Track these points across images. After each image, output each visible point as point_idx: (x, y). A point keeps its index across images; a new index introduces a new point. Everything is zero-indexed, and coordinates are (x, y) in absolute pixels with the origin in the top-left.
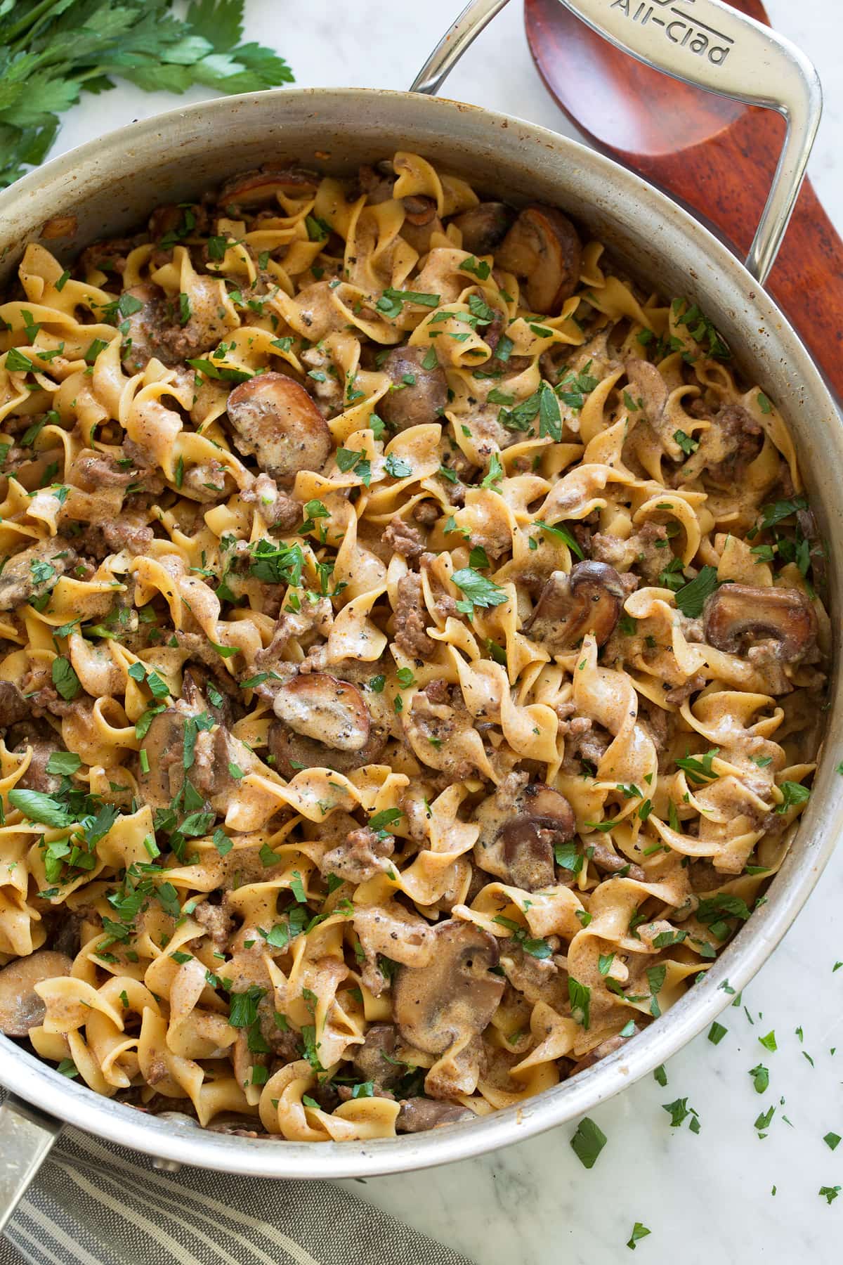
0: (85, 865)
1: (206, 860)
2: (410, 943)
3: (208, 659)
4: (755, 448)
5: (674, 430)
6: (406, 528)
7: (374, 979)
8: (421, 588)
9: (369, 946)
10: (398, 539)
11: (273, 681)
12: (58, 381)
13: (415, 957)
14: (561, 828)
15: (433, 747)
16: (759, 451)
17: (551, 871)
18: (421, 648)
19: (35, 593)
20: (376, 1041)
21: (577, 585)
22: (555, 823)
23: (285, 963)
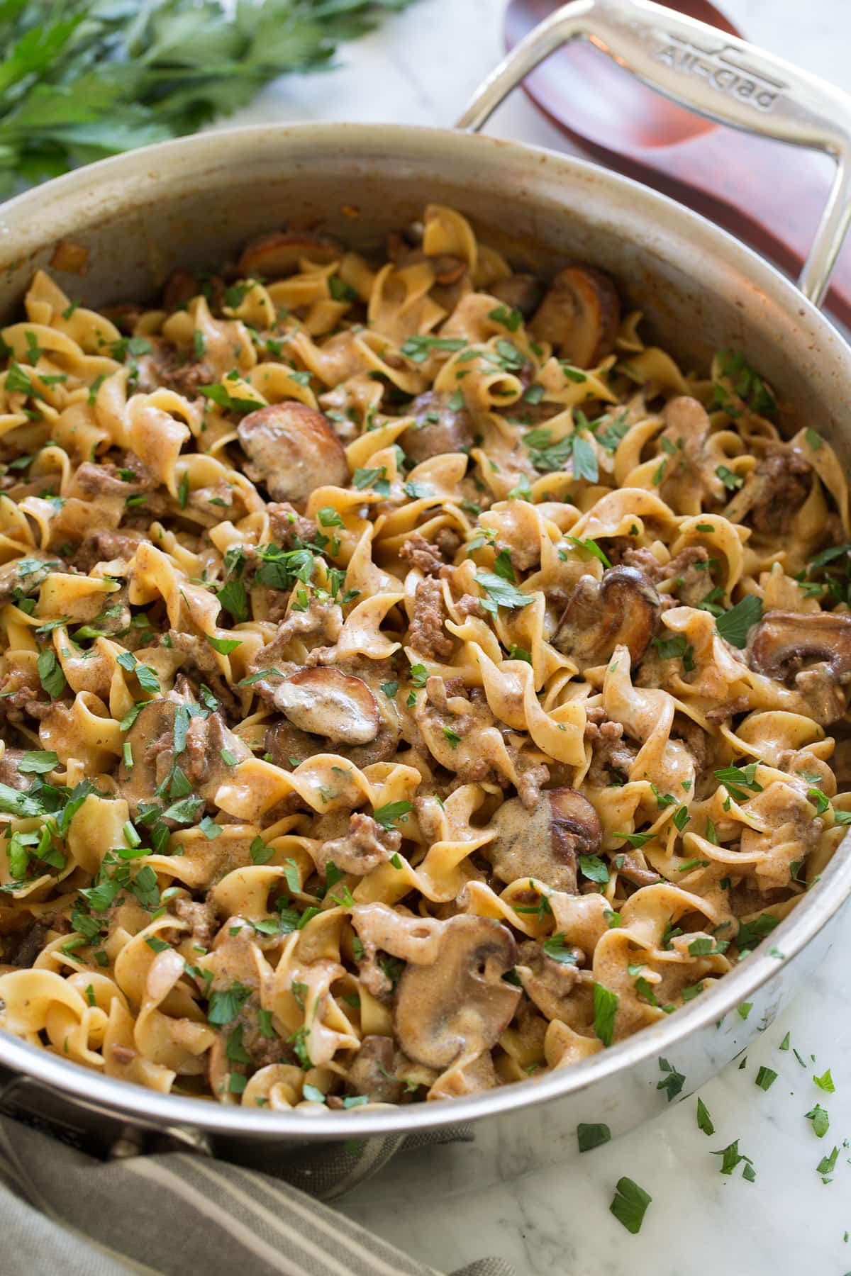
0: (55, 862)
1: (191, 852)
2: (417, 936)
3: (204, 664)
4: (803, 492)
5: (716, 466)
6: (426, 544)
7: (373, 976)
8: (441, 591)
9: (369, 940)
10: (416, 552)
11: (274, 678)
12: (60, 410)
13: (422, 950)
14: (588, 835)
15: (447, 742)
16: (807, 495)
17: (573, 878)
18: (438, 648)
19: (20, 586)
20: (372, 1050)
21: (609, 586)
22: (580, 827)
23: (273, 956)
